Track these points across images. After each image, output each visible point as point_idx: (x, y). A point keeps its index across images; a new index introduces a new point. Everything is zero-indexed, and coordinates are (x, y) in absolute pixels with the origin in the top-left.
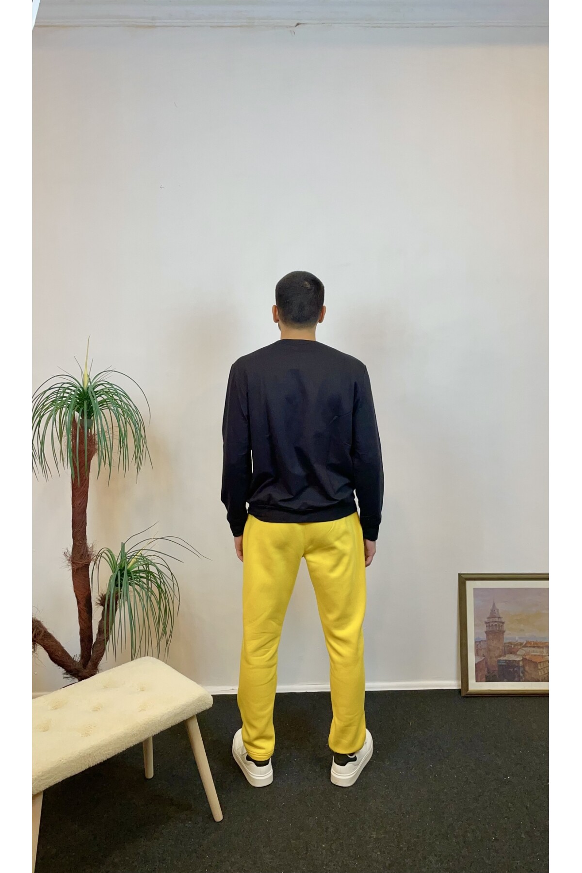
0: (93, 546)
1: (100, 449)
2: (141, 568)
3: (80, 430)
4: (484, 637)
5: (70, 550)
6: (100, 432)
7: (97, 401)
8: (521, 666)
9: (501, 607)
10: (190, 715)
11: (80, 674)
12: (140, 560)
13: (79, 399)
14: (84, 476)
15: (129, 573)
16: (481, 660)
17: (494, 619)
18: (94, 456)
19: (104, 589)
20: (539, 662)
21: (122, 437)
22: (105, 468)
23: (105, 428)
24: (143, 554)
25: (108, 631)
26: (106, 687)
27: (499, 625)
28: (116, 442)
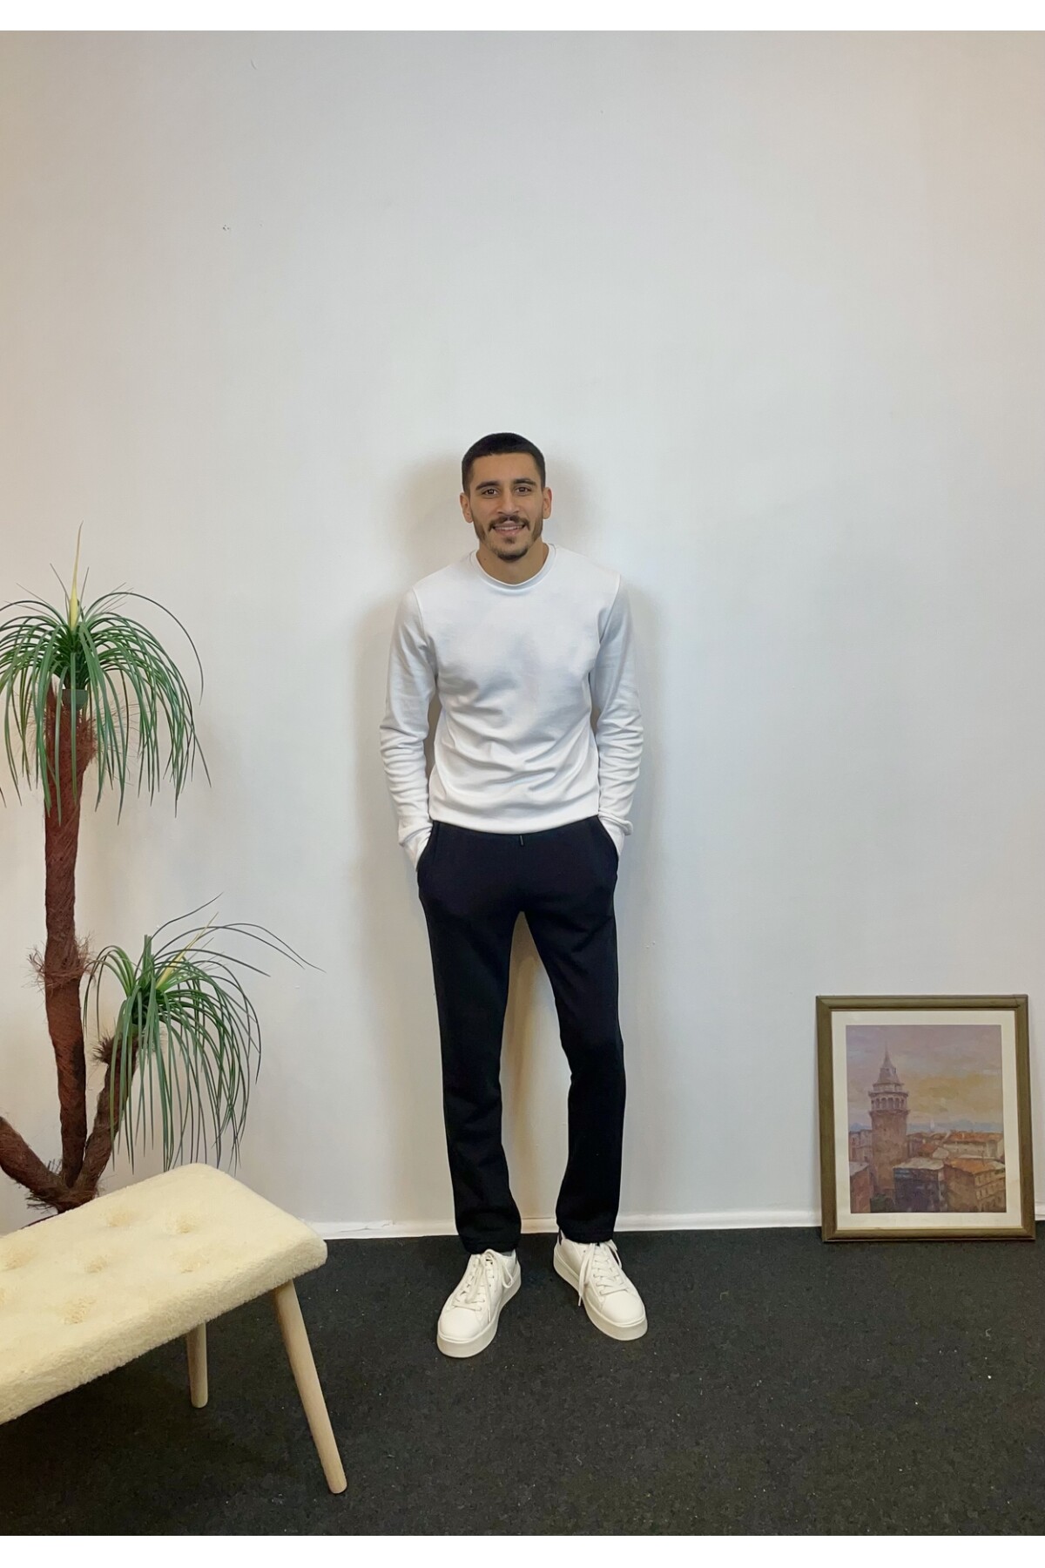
0: (87, 943)
1: (103, 750)
2: (184, 986)
3: (62, 710)
4: (867, 1123)
5: (42, 950)
6: (103, 716)
7: (96, 652)
8: (942, 1182)
9: (899, 1063)
10: (282, 1280)
11: (61, 1199)
12: (182, 971)
13: (59, 650)
14: (69, 803)
15: (159, 997)
16: (863, 1167)
17: (887, 1090)
18: (90, 764)
19: (110, 1030)
20: (976, 1172)
21: (147, 726)
22: (111, 788)
23: (113, 707)
24: (187, 958)
25: (117, 1114)
26: (114, 1225)
27: (897, 1099)
28: (134, 735)
